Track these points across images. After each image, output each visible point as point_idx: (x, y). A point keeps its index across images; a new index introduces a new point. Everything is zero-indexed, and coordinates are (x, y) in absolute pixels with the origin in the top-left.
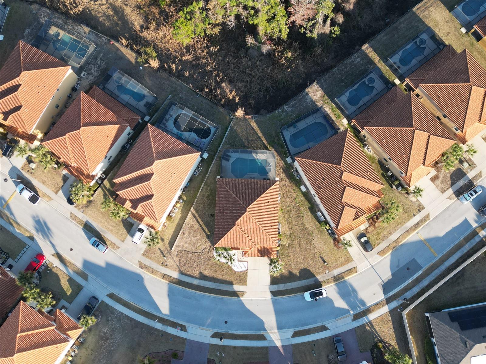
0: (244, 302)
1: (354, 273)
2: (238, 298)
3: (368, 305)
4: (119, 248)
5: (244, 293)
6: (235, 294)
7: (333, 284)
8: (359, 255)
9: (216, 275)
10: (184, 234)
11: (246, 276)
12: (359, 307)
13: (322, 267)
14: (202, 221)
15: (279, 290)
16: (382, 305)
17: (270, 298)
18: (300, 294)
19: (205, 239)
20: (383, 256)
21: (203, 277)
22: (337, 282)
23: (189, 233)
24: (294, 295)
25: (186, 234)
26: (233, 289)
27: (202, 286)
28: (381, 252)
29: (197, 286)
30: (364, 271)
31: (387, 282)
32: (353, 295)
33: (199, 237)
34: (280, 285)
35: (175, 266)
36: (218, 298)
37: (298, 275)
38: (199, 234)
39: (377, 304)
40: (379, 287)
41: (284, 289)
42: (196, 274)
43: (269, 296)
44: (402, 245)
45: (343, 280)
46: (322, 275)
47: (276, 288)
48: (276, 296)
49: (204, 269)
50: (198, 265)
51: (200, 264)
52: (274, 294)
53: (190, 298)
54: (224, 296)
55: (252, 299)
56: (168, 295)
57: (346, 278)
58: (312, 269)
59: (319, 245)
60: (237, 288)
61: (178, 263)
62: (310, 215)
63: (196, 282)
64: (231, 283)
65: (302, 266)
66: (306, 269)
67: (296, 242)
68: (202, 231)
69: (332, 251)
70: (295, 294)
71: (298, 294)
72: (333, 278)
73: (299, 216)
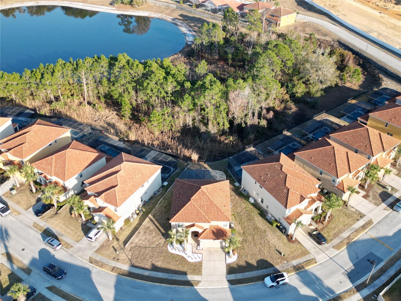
0: (198, 290)
1: (313, 264)
2: (192, 287)
3: (338, 292)
4: (72, 247)
5: (198, 282)
6: (189, 283)
7: (293, 273)
8: (315, 248)
9: (169, 265)
10: (140, 233)
11: (201, 266)
12: (328, 295)
13: (279, 258)
14: (159, 223)
15: (236, 278)
16: (352, 293)
17: (228, 286)
18: (259, 282)
19: (161, 236)
20: (339, 250)
21: (155, 268)
22: (298, 272)
23: (145, 232)
24: (253, 283)
25: (142, 233)
26: (187, 278)
27: (154, 276)
28: (336, 246)
29: (148, 276)
30: (324, 262)
31: (351, 272)
32: (317, 283)
33: (154, 235)
34: (237, 274)
35: (127, 260)
36: (170, 288)
37: (256, 265)
38: (154, 233)
39: (346, 292)
40: (343, 276)
41: (242, 278)
42: (148, 266)
43: (226, 285)
44: (355, 242)
45: (303, 270)
46: (280, 265)
47: (233, 277)
48: (234, 285)
49: (156, 260)
50: (151, 257)
51: (153, 257)
52: (231, 282)
53: (139, 289)
54: (176, 286)
55: (208, 287)
56: (115, 286)
57: (307, 268)
58: (269, 260)
59: (273, 240)
60: (190, 277)
61: (130, 257)
62: (260, 218)
63: (146, 273)
64: (185, 274)
65: (259, 258)
66: (263, 260)
67: (250, 238)
68: (158, 230)
69: (287, 245)
70: (255, 283)
71: (258, 282)
72: (292, 268)
73: (250, 219)
